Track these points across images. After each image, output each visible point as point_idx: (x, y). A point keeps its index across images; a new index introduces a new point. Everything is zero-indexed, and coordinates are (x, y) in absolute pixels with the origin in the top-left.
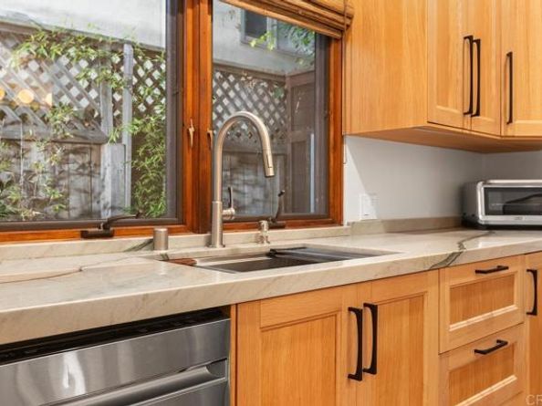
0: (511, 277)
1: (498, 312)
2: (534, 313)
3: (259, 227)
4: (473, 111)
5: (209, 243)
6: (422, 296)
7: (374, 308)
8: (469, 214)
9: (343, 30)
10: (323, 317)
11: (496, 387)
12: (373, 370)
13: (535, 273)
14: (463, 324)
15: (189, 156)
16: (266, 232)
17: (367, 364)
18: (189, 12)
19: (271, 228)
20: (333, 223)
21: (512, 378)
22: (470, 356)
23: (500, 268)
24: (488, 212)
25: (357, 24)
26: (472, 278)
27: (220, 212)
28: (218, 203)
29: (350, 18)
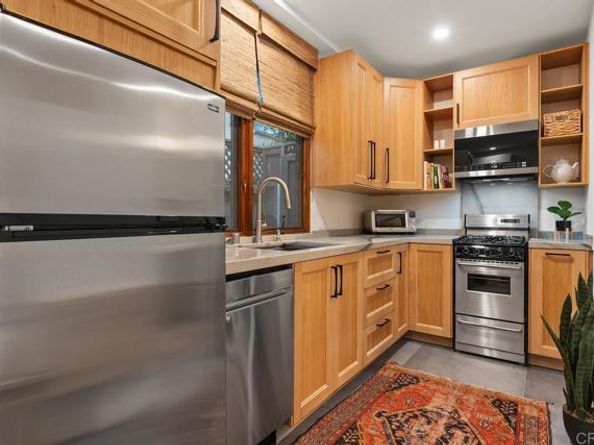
0: (391, 255)
1: (386, 272)
2: (400, 272)
3: (276, 233)
4: (372, 177)
5: (255, 241)
6: (357, 262)
7: (341, 267)
8: (367, 226)
9: (310, 135)
10: (322, 270)
11: (385, 306)
12: (341, 294)
13: (400, 254)
14: (372, 276)
15: (243, 197)
16: (279, 235)
17: (338, 292)
18: (244, 126)
19: (282, 233)
20: (305, 232)
21: (391, 303)
22: (375, 291)
23: (387, 251)
24: (377, 226)
25: (317, 132)
26: (375, 256)
27: (261, 225)
28: (260, 221)
29: (315, 128)
